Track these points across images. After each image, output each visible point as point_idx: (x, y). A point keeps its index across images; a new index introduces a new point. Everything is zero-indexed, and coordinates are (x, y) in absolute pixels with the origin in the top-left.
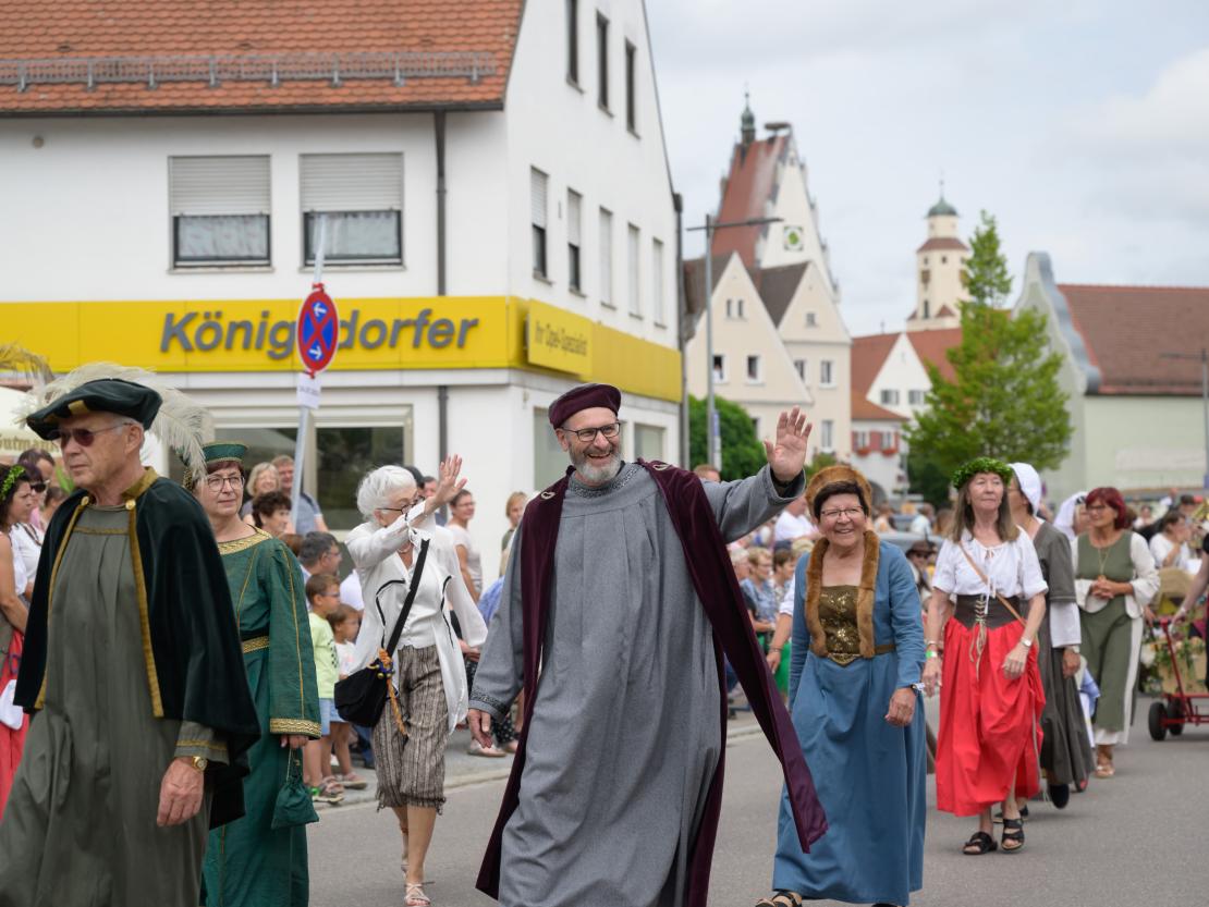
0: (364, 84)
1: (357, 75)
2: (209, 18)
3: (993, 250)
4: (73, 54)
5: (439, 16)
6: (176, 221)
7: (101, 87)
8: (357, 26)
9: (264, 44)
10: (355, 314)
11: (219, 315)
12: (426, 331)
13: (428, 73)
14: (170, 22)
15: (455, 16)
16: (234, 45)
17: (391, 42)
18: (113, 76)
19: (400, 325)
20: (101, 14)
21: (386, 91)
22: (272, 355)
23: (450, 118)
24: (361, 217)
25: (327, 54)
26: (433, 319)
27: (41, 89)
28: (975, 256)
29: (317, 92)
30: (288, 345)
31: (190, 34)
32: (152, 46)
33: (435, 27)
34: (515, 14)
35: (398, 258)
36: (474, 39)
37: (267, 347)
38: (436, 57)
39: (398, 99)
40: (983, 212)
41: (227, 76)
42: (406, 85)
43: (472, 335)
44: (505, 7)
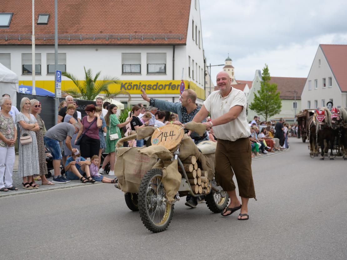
0: (159, 40)
1: (158, 38)
2: (128, 27)
3: (267, 71)
4: (103, 33)
5: (172, 27)
6: (123, 65)
7: (109, 40)
8: (157, 29)
9: (139, 32)
10: (157, 83)
11: (131, 83)
12: (171, 87)
13: (172, 38)
14: (121, 27)
15: (175, 27)
16: (133, 32)
17: (164, 32)
18: (111, 37)
19: (166, 85)
20: (107, 26)
21: (164, 41)
23: (176, 46)
24: (158, 65)
25: (152, 34)
26: (172, 84)
27: (98, 40)
28: (264, 72)
29: (151, 41)
31: (125, 30)
32: (118, 32)
33: (172, 29)
34: (187, 27)
35: (165, 73)
36: (179, 32)
38: (173, 35)
39: (166, 43)
40: (265, 64)
41: (133, 38)
42: (167, 40)
44: (185, 25)
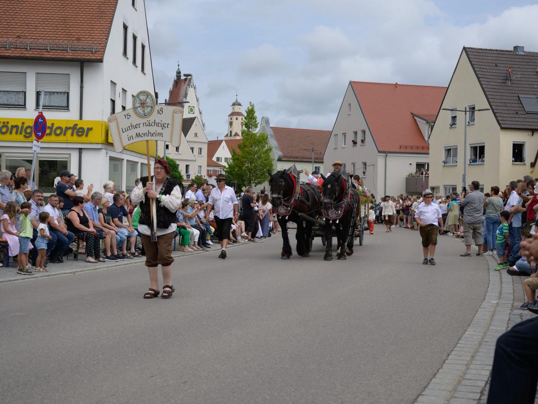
0: (58, 51)
1: (55, 48)
2: (7, 28)
3: (253, 114)
5: (82, 32)
8: (56, 33)
9: (25, 37)
10: (53, 124)
11: (8, 123)
12: (75, 131)
13: (79, 49)
15: (88, 32)
16: (15, 36)
17: (67, 39)
19: (67, 129)
21: (65, 54)
22: (25, 136)
23: (85, 64)
24: (56, 94)
25: (46, 41)
26: (78, 127)
28: (247, 116)
29: (42, 53)
30: (30, 133)
33: (81, 35)
34: (108, 32)
35: (67, 108)
36: (94, 39)
37: (23, 134)
38: (82, 44)
39: (68, 57)
40: (250, 103)
41: (13, 46)
42: (71, 53)
43: (90, 133)
44: (105, 30)
